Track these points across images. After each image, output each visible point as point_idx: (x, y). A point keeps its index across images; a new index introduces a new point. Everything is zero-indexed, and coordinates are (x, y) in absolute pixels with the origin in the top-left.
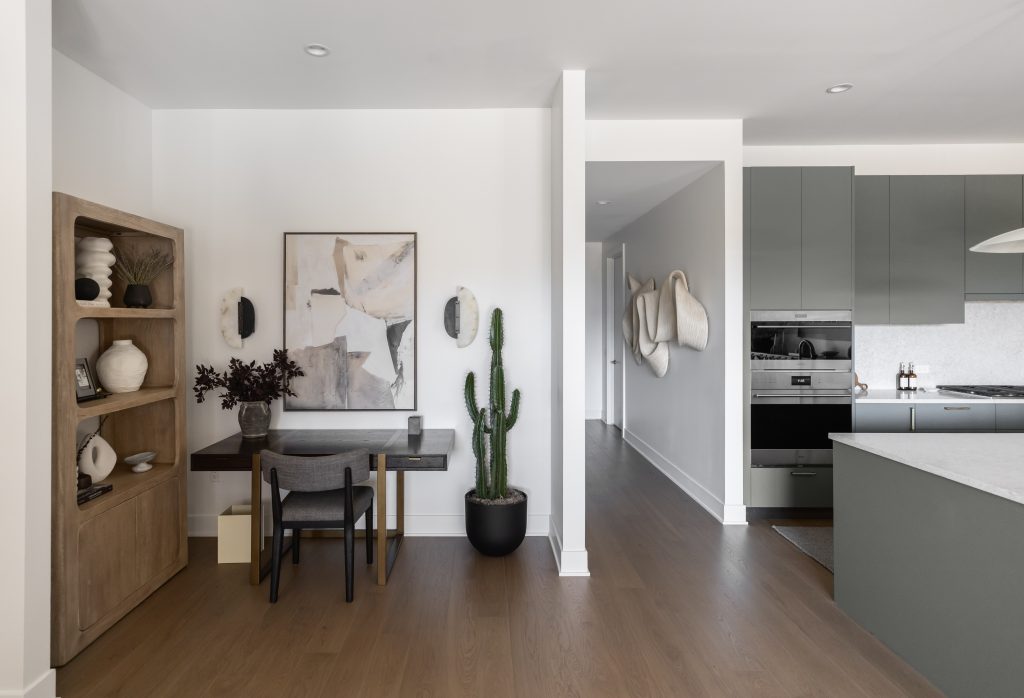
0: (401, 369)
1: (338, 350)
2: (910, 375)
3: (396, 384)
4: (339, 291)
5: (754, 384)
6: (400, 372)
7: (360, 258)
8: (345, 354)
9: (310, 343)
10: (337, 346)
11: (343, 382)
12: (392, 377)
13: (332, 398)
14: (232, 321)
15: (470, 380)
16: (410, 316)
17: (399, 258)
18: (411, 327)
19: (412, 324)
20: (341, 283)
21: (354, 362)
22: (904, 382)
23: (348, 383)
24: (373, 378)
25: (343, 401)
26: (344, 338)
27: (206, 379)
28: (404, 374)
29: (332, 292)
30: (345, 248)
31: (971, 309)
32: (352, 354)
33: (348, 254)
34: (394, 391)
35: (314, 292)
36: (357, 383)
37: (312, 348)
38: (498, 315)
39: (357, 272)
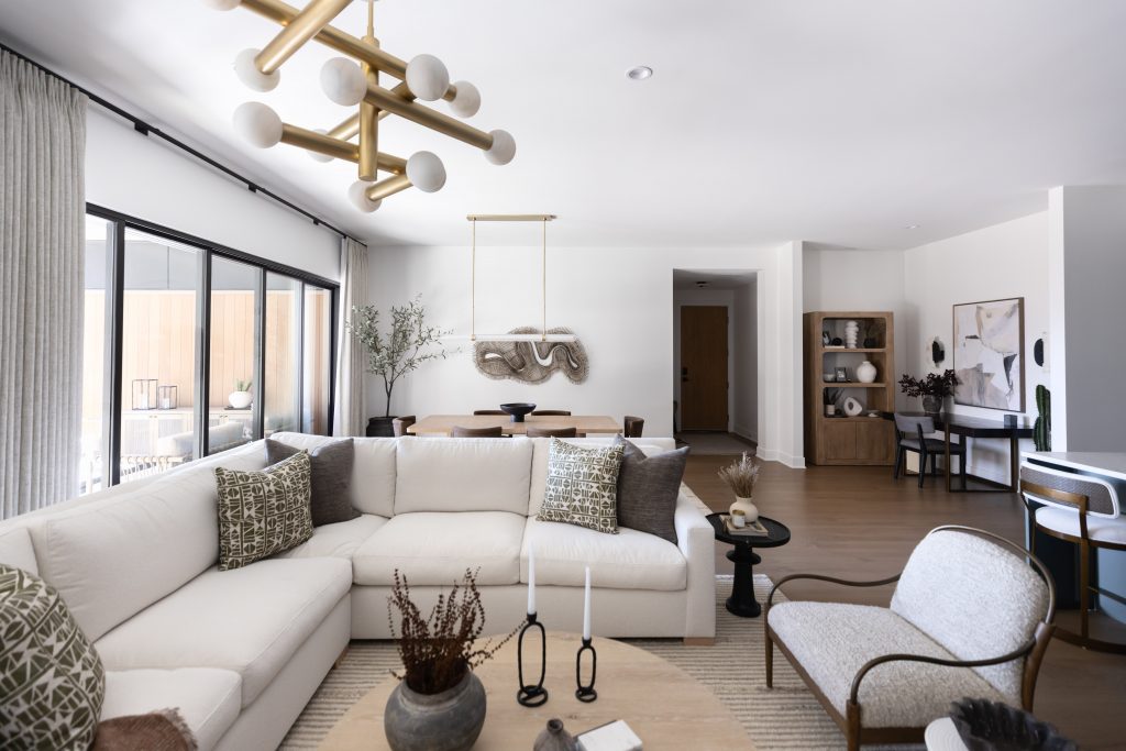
0: (1011, 384)
1: (978, 371)
3: (1009, 394)
4: (979, 336)
6: (1011, 387)
7: (989, 316)
8: (982, 373)
9: (965, 367)
10: (978, 369)
11: (981, 391)
12: (1007, 389)
13: (976, 399)
14: (930, 354)
16: (1016, 350)
17: (1010, 315)
18: (1017, 358)
19: (1018, 356)
20: (980, 331)
21: (987, 378)
23: (984, 391)
24: (997, 389)
25: (981, 402)
26: (981, 365)
27: (908, 382)
28: (1014, 388)
29: (975, 337)
30: (981, 311)
32: (985, 374)
33: (983, 313)
34: (1008, 398)
35: (967, 337)
36: (988, 391)
37: (965, 370)
39: (988, 324)
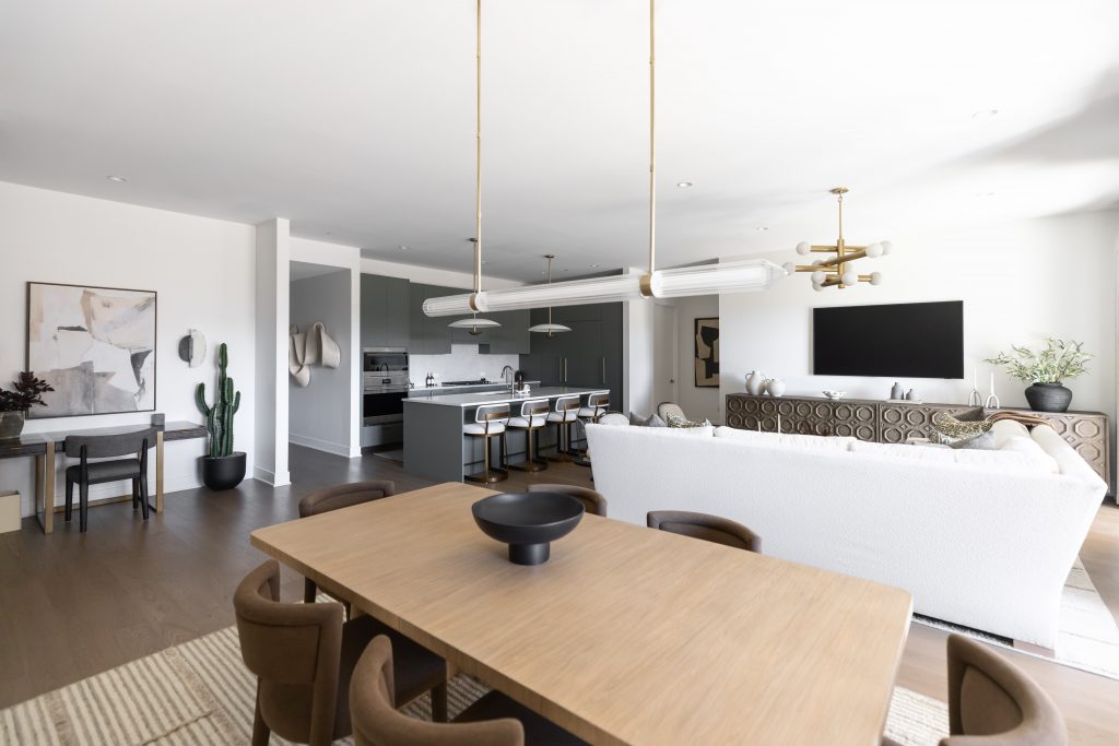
0: (143, 383)
1: (84, 371)
2: (432, 378)
3: (139, 393)
4: (86, 328)
5: (364, 385)
7: (107, 305)
8: (91, 374)
9: (55, 366)
10: (85, 369)
11: (89, 393)
12: (136, 388)
13: (78, 406)
15: (201, 388)
16: (151, 347)
17: (144, 307)
18: (151, 355)
19: (152, 354)
20: (88, 322)
21: (101, 379)
22: (429, 382)
23: (94, 396)
24: (118, 390)
25: (89, 408)
26: (91, 363)
28: (146, 386)
29: (79, 329)
30: (92, 298)
31: (455, 348)
32: (98, 374)
33: (95, 303)
34: (136, 399)
35: (60, 328)
36: (102, 395)
37: (58, 370)
38: (223, 348)
39: (103, 316)
